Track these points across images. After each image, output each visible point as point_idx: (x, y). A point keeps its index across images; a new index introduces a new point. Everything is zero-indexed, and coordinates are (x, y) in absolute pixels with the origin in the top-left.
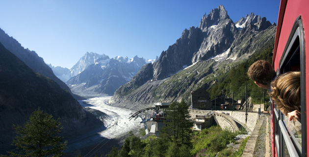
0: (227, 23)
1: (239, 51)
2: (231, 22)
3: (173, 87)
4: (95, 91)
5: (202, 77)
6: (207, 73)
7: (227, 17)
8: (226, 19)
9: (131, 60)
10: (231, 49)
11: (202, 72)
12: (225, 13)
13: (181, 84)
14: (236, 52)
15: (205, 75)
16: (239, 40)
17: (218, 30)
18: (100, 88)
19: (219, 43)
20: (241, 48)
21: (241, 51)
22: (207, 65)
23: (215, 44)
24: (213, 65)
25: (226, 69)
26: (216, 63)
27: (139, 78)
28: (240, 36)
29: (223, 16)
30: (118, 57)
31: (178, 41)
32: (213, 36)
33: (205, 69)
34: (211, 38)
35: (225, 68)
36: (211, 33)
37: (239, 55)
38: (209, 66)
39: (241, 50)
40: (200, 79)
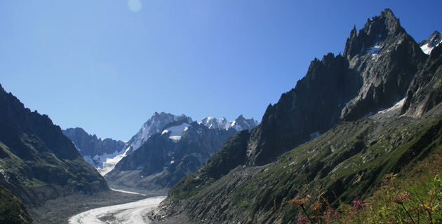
0: (400, 42)
1: (427, 97)
2: (409, 39)
3: (275, 184)
4: (156, 183)
5: (340, 160)
6: (352, 150)
7: (400, 30)
8: (397, 33)
9: (231, 123)
10: (411, 94)
11: (340, 149)
12: (396, 23)
13: (292, 177)
14: (421, 100)
15: (347, 155)
16: (425, 73)
17: (380, 58)
18: (165, 178)
19: (385, 82)
20: (431, 91)
21: (431, 98)
22: (355, 131)
23: (376, 86)
24: (366, 132)
25: (392, 141)
26: (374, 126)
27: (218, 161)
28: (429, 64)
29: (391, 29)
30: (209, 118)
31: (299, 83)
32: (372, 69)
33: (349, 140)
34: (368, 73)
35: (389, 138)
36: (369, 65)
37: (428, 107)
38: (358, 134)
39: (432, 94)
40: (336, 164)
